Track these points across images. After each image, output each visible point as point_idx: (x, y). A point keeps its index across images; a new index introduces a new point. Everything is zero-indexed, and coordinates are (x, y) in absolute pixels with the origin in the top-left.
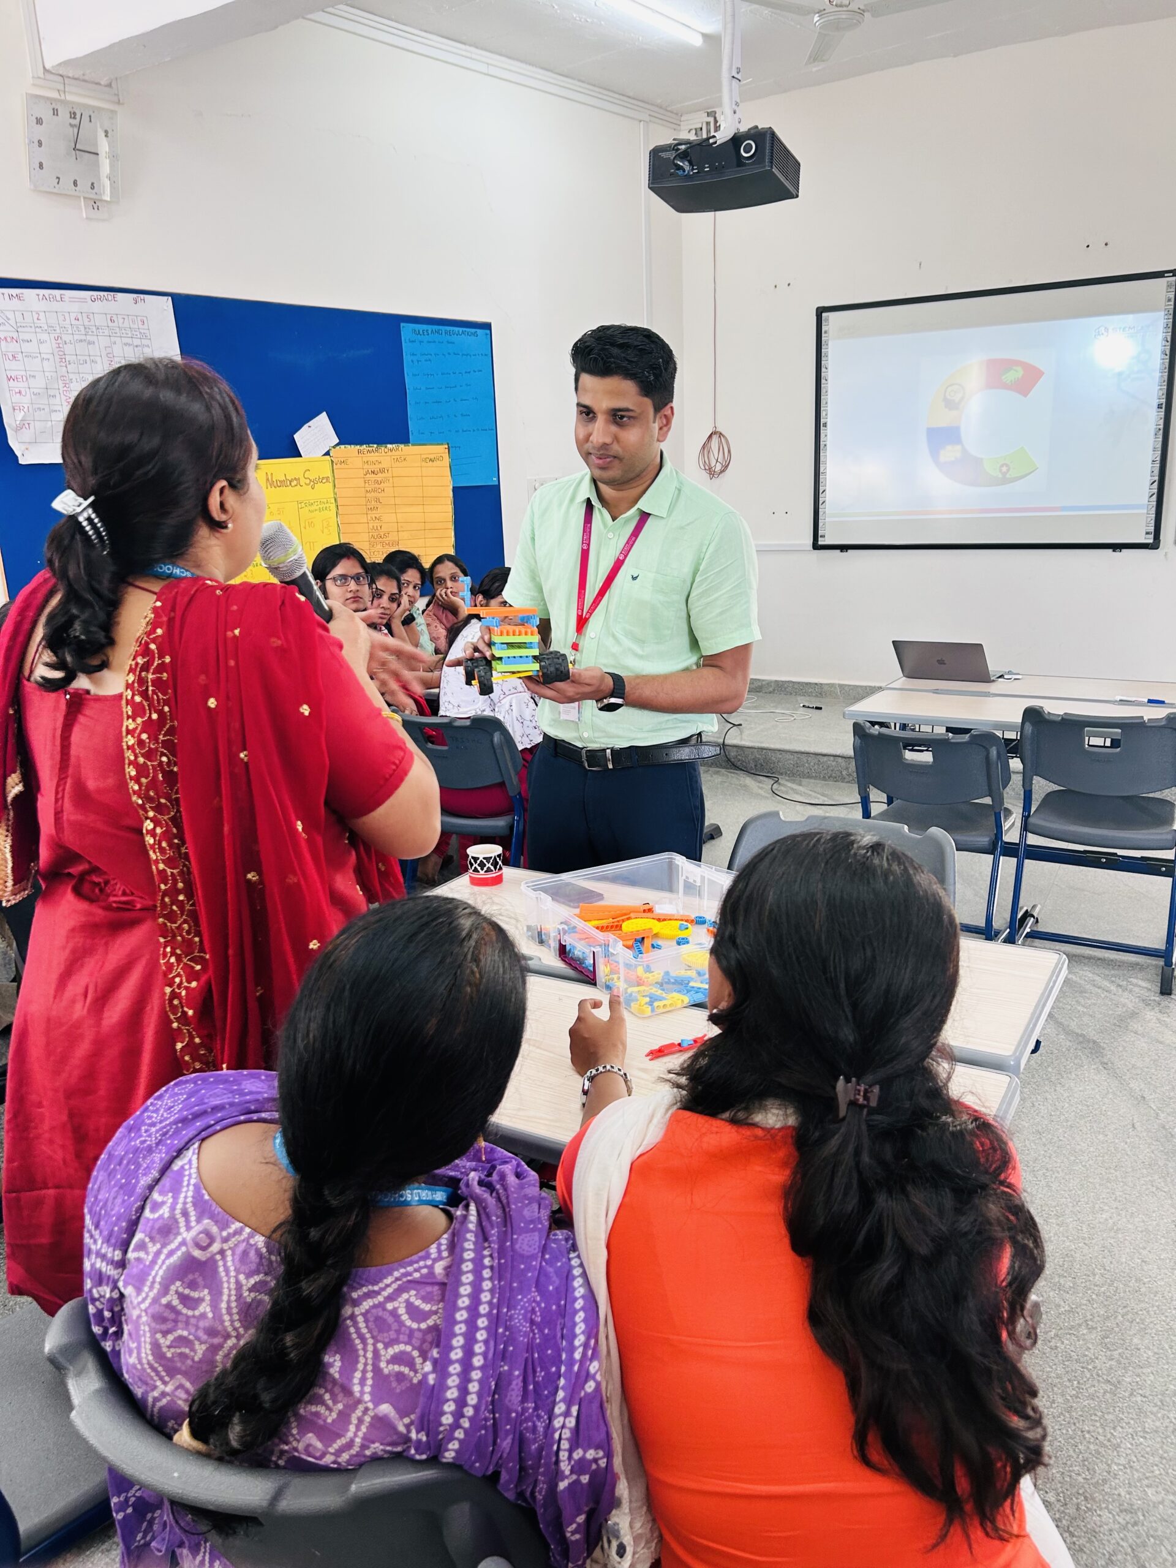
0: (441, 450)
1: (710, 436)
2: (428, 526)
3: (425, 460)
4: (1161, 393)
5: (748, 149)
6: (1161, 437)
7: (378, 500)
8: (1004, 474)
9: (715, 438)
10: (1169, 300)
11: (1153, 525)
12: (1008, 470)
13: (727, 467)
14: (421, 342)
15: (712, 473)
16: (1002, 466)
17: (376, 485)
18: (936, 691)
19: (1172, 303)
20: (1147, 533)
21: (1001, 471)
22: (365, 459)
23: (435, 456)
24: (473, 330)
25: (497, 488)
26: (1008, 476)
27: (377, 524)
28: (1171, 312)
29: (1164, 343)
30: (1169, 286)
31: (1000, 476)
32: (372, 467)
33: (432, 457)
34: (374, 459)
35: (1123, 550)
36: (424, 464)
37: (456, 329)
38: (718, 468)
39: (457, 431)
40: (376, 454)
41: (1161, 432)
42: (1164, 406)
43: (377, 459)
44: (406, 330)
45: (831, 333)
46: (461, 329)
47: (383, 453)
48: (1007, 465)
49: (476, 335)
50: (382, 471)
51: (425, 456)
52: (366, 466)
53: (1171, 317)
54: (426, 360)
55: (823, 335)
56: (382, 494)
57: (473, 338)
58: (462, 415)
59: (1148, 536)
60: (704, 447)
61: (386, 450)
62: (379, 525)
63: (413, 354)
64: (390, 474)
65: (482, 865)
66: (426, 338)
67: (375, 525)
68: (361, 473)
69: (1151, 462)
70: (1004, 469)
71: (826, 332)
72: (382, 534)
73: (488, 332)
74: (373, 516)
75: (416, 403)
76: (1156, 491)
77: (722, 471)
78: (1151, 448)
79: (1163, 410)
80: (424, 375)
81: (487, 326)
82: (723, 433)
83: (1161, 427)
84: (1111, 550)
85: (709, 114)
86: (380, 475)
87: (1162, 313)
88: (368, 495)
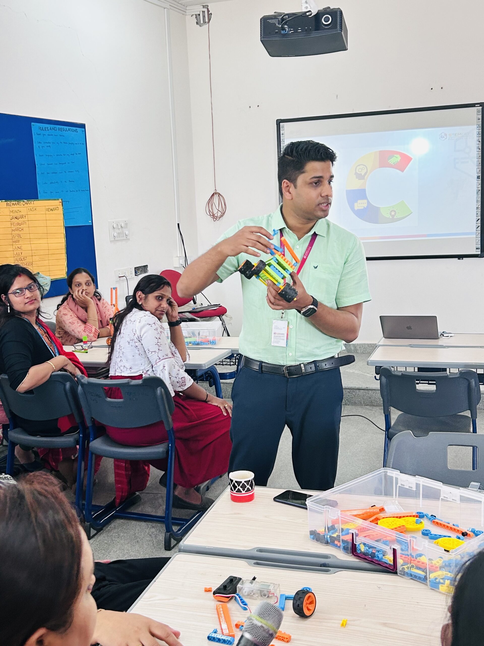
0: (57, 203)
1: (213, 195)
2: (51, 252)
3: (48, 210)
4: (478, 170)
5: (327, 20)
6: (480, 194)
7: (19, 236)
8: (393, 216)
9: (216, 197)
10: (479, 119)
11: (480, 244)
12: (395, 214)
13: (224, 214)
14: (44, 135)
15: (214, 217)
16: (392, 211)
17: (18, 226)
18: (411, 346)
19: (480, 121)
20: (477, 249)
21: (391, 214)
22: (11, 209)
23: (54, 207)
24: (74, 128)
25: (91, 227)
26: (395, 217)
27: (19, 251)
28: (480, 126)
29: (478, 143)
30: (478, 111)
31: (391, 217)
32: (16, 215)
33: (52, 208)
34: (16, 209)
35: (464, 259)
36: (47, 212)
37: (65, 127)
38: (219, 214)
39: (67, 191)
40: (18, 206)
41: (480, 192)
42: (480, 177)
43: (18, 209)
44: (35, 126)
45: (286, 134)
46: (68, 128)
47: (22, 206)
48: (394, 211)
49: (76, 131)
50: (22, 217)
51: (48, 207)
52: (12, 214)
53: (481, 128)
54: (47, 146)
55: (281, 136)
56: (22, 232)
57: (75, 133)
58: (70, 181)
59: (477, 250)
60: (208, 203)
61: (24, 203)
62: (20, 252)
63: (40, 143)
64: (26, 219)
65: (244, 487)
66: (47, 133)
67: (18, 252)
68: (8, 218)
69: (476, 208)
70: (393, 213)
71: (283, 134)
72: (22, 258)
73: (84, 129)
74: (17, 246)
75: (42, 173)
76: (480, 225)
77: (222, 216)
78: (475, 201)
79: (480, 179)
80: (47, 156)
81: (83, 126)
82: (221, 193)
83: (480, 189)
84: (457, 259)
85: (204, 7)
86: (20, 219)
87: (476, 126)
88: (13, 233)
